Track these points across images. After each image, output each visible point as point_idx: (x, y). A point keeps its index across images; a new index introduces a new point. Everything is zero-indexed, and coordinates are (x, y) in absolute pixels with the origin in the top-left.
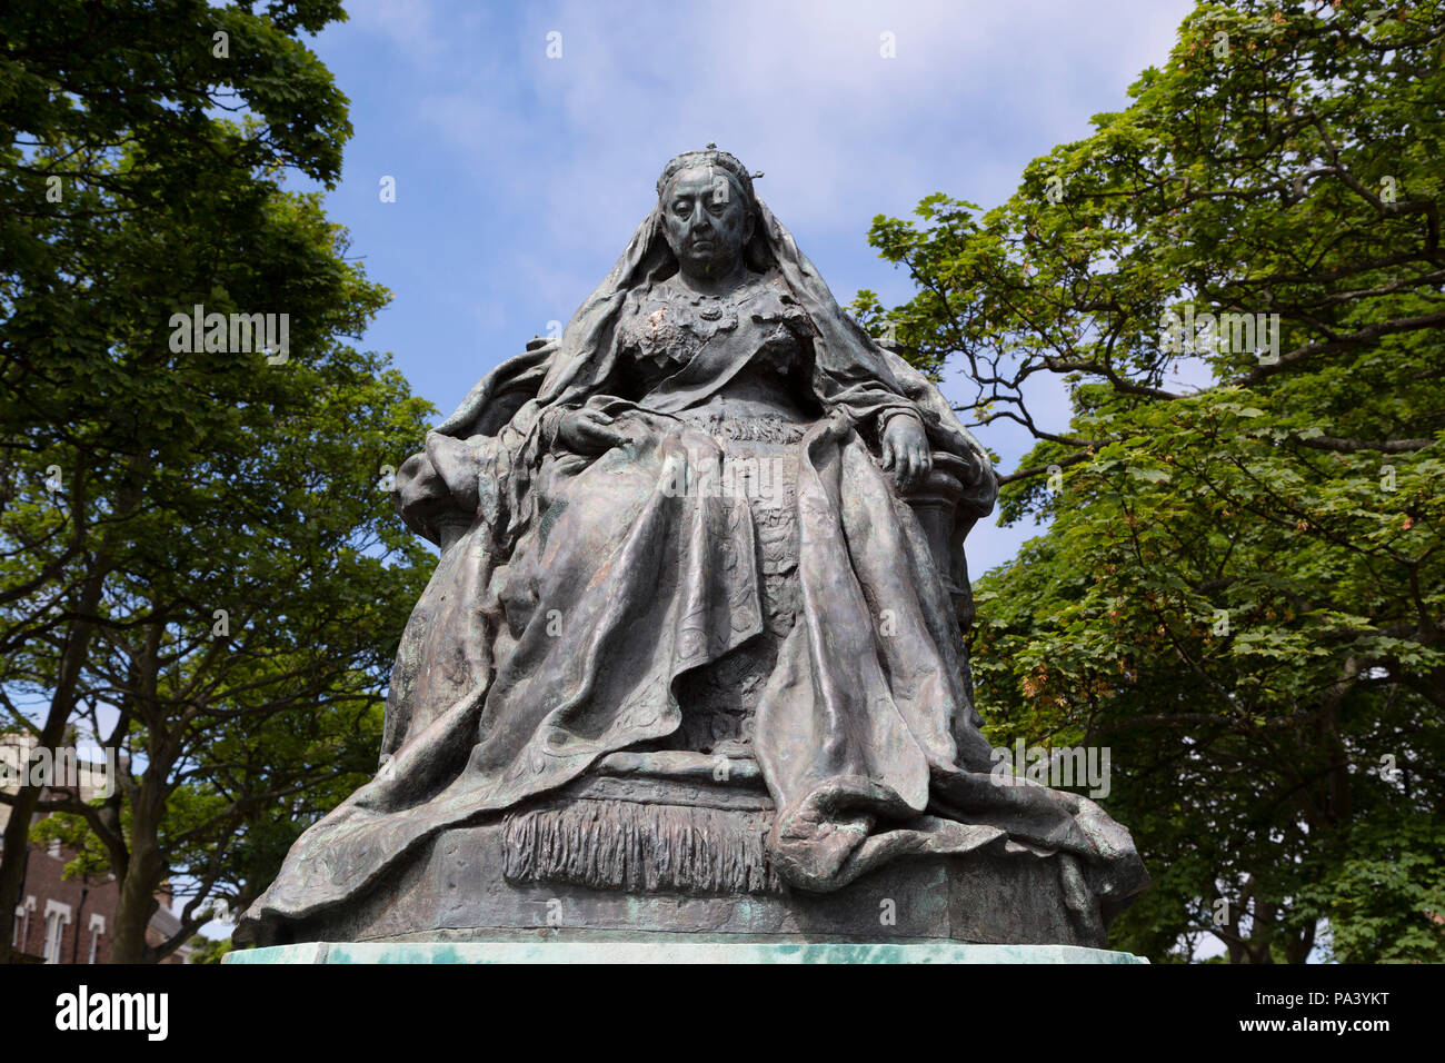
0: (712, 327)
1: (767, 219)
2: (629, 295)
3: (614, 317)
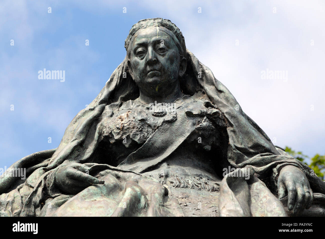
0: (160, 120)
1: (195, 62)
2: (107, 107)
3: (96, 119)
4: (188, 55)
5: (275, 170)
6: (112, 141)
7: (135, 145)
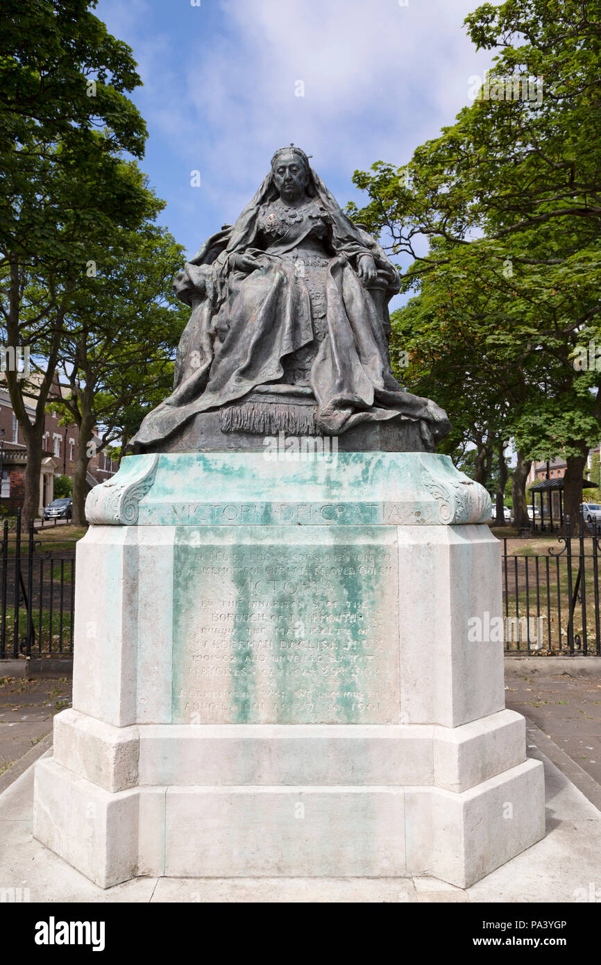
0: (293, 221)
1: (314, 175)
2: (261, 207)
3: (255, 216)
4: (310, 170)
5: (358, 256)
6: (265, 233)
7: (278, 236)
